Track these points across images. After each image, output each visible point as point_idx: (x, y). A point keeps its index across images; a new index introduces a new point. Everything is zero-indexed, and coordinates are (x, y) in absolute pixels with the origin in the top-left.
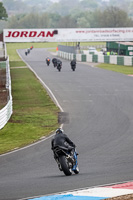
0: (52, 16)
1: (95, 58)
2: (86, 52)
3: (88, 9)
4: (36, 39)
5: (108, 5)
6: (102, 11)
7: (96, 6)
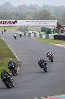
0: (14, 14)
1: (35, 35)
2: (31, 32)
3: (32, 11)
4: (6, 25)
5: (42, 9)
6: (39, 12)
7: (36, 9)
